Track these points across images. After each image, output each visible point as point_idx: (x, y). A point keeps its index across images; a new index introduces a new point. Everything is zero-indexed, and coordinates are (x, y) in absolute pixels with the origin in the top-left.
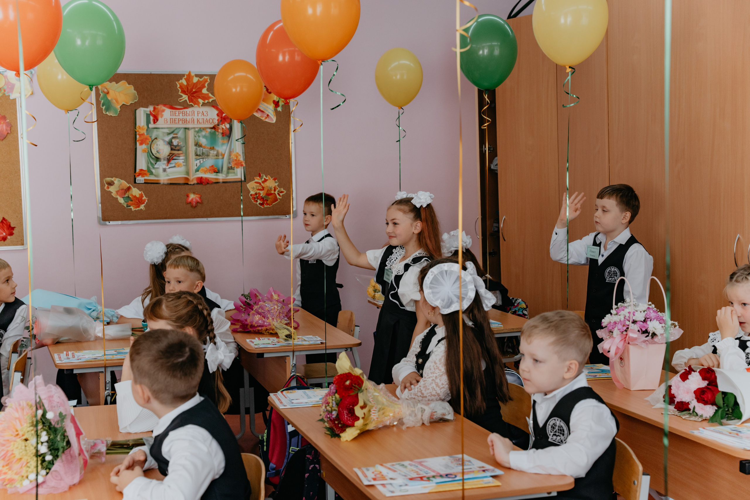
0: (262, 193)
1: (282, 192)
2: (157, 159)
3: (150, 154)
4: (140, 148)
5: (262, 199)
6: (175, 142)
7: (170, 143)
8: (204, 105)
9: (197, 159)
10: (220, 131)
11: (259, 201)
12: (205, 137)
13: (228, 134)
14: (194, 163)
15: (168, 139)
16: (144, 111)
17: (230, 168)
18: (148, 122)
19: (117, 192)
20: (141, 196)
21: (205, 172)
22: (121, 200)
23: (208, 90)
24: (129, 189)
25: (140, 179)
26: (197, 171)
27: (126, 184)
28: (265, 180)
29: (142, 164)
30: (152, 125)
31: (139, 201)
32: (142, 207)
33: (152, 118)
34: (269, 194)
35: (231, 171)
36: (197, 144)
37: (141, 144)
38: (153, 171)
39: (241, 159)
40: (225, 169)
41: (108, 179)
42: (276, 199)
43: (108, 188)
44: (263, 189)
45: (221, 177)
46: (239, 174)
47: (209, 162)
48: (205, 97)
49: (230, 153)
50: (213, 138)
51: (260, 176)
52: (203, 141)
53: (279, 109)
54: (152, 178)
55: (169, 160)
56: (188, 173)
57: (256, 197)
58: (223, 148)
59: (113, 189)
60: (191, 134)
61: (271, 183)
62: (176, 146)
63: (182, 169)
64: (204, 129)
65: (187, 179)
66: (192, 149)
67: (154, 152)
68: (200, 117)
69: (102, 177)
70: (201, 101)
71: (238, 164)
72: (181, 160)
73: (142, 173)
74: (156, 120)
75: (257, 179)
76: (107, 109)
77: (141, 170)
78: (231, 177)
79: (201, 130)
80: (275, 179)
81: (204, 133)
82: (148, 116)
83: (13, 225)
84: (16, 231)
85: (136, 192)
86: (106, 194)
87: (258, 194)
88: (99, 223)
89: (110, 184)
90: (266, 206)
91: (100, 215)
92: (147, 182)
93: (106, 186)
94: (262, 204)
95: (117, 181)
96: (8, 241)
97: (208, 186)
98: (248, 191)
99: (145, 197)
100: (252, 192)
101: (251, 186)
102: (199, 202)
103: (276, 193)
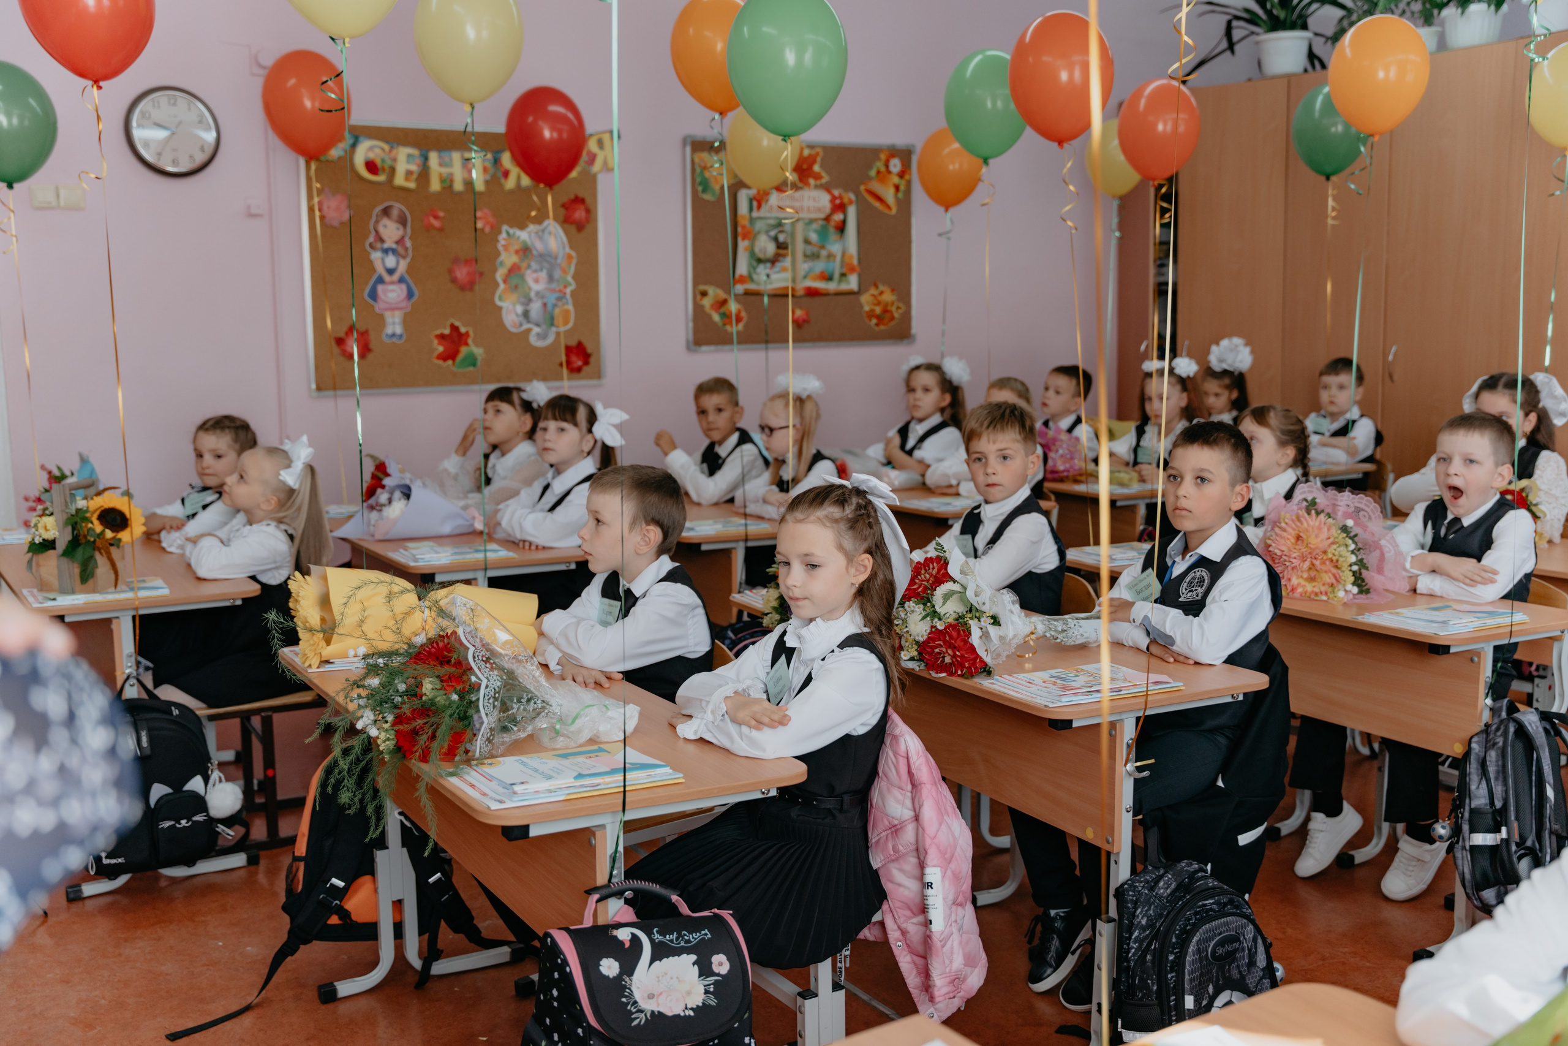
0: (878, 310)
1: (898, 308)
2: (760, 261)
3: (752, 254)
4: (742, 244)
5: (878, 317)
6: (781, 238)
7: (776, 239)
8: (816, 187)
9: (805, 262)
10: (833, 223)
11: (874, 321)
12: (816, 231)
13: (841, 228)
14: (804, 267)
15: (773, 233)
16: (747, 195)
17: (843, 275)
18: (751, 209)
19: (711, 305)
20: (740, 312)
21: (815, 279)
22: (716, 317)
23: (822, 166)
24: (724, 302)
25: (740, 288)
26: (805, 277)
27: (722, 295)
28: (881, 293)
29: (742, 268)
30: (755, 214)
31: (737, 319)
32: (740, 327)
33: (755, 204)
34: (885, 311)
35: (844, 278)
36: (807, 242)
37: (743, 239)
38: (755, 277)
39: (855, 262)
40: (836, 276)
41: (702, 287)
42: (893, 318)
43: (701, 299)
44: (879, 303)
45: (832, 286)
46: (852, 282)
47: (819, 266)
48: (817, 177)
49: (844, 254)
50: (823, 233)
51: (876, 286)
52: (814, 237)
53: (900, 195)
54: (751, 286)
55: (773, 261)
56: (794, 280)
57: (871, 315)
58: (835, 248)
59: (707, 302)
60: (800, 226)
61: (888, 297)
62: (782, 243)
63: (788, 275)
64: (816, 220)
65: (793, 288)
66: (800, 247)
67: (757, 250)
68: (811, 204)
69: (696, 283)
70: (812, 181)
71: (852, 270)
72: (787, 262)
73: (742, 280)
74: (759, 207)
75: (873, 291)
76: (704, 191)
77: (741, 276)
78: (844, 287)
79: (812, 221)
80: (893, 290)
81: (815, 226)
82: (751, 201)
83: (589, 350)
84: (592, 360)
85: (733, 307)
86: (698, 309)
87: (872, 310)
88: (688, 348)
89: (704, 294)
90: (882, 327)
91: (691, 337)
92: (747, 293)
93: (699, 297)
94: (877, 325)
95: (712, 291)
96: (583, 373)
97: (817, 299)
98: (861, 307)
99: (743, 314)
100: (867, 308)
101: (866, 300)
102: (806, 321)
103: (894, 309)
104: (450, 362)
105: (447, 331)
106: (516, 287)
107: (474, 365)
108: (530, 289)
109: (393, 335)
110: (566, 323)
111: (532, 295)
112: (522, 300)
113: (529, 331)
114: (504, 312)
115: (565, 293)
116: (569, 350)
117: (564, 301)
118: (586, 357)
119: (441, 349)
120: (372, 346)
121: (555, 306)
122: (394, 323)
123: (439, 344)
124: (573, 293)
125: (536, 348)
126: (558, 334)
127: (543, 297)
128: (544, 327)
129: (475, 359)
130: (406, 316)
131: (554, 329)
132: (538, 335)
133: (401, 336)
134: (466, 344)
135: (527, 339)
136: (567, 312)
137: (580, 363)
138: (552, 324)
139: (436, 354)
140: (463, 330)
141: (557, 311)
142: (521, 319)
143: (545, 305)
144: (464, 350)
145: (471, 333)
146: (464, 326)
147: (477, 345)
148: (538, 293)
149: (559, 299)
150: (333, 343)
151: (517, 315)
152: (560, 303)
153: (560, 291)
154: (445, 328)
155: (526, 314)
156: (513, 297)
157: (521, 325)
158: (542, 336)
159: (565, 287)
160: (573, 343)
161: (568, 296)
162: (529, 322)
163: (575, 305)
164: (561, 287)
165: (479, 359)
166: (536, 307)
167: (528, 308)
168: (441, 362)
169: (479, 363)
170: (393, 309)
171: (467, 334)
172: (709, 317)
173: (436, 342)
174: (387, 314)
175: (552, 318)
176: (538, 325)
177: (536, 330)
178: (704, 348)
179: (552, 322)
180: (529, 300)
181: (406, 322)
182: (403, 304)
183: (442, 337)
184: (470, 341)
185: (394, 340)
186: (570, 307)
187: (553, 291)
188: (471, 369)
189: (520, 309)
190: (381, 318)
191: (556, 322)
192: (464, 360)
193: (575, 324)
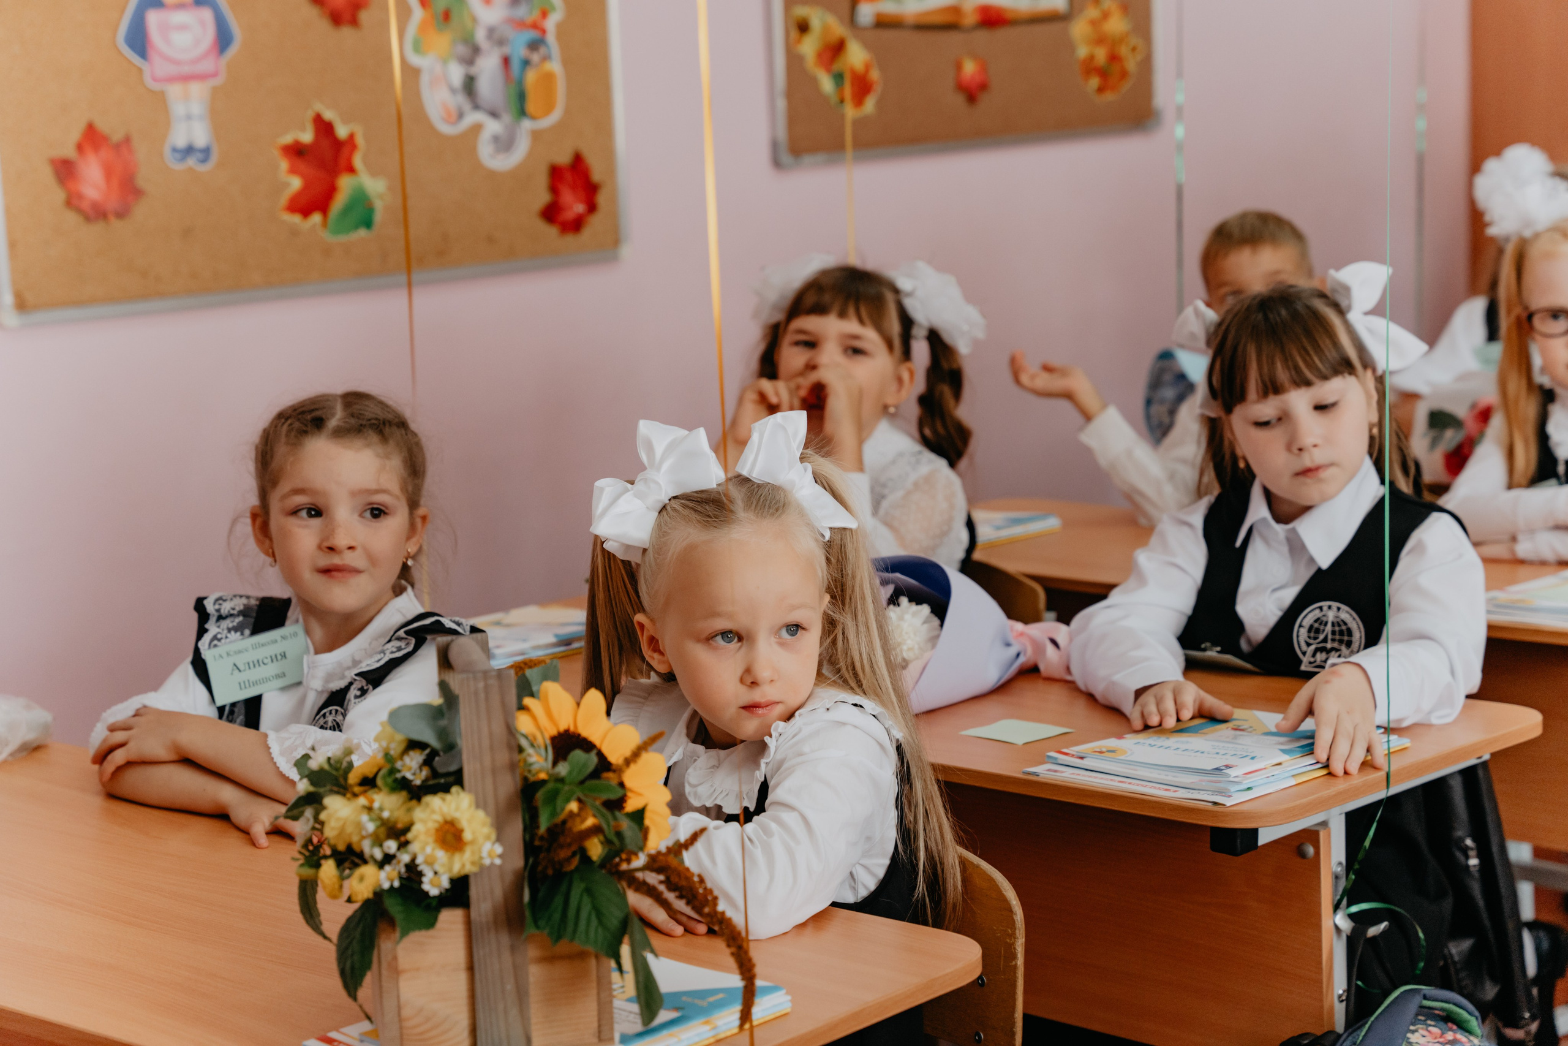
0: (1101, 55)
1: (1134, 49)
5: (1103, 73)
11: (1095, 82)
19: (820, 55)
20: (868, 67)
22: (829, 84)
24: (840, 45)
25: (866, 12)
27: (839, 29)
28: (1106, 16)
31: (862, 87)
32: (870, 105)
34: (1114, 58)
41: (801, 11)
42: (1124, 74)
43: (799, 41)
44: (1101, 40)
45: (1024, 4)
57: (1089, 68)
59: (811, 47)
61: (1116, 25)
65: (956, 10)
75: (1092, 10)
78: (1044, 4)
80: (1123, 9)
83: (596, 176)
84: (601, 199)
85: (856, 56)
86: (794, 60)
87: (1092, 58)
88: (777, 163)
89: (803, 27)
90: (1109, 97)
91: (782, 134)
92: (883, 23)
93: (794, 33)
94: (1101, 90)
95: (817, 18)
96: (587, 232)
97: (1001, 34)
98: (1071, 47)
99: (875, 75)
100: (1082, 52)
101: (1079, 29)
102: (983, 86)
103: (1124, 51)
104: (316, 218)
105: (307, 137)
106: (447, 16)
107: (368, 223)
108: (474, 20)
109: (189, 150)
110: (549, 108)
111: (480, 36)
112: (462, 50)
113: (477, 128)
114: (425, 79)
115: (544, 31)
116: (556, 173)
117: (543, 50)
118: (590, 191)
119: (296, 183)
120: (141, 182)
121: (526, 63)
122: (189, 117)
123: (293, 171)
124: (560, 27)
125: (492, 175)
126: (536, 135)
127: (501, 42)
128: (507, 118)
129: (369, 209)
130: (215, 91)
131: (527, 124)
132: (496, 139)
133: (206, 152)
134: (351, 170)
135: (473, 150)
136: (549, 77)
137: (580, 208)
138: (522, 112)
139: (284, 199)
140: (342, 132)
141: (531, 77)
142: (461, 99)
143: (506, 61)
144: (345, 184)
145: (360, 140)
146: (345, 122)
147: (374, 173)
148: (491, 31)
149: (534, 46)
150: (47, 175)
151: (453, 91)
152: (535, 57)
153: (535, 26)
154: (303, 129)
155: (469, 86)
156: (443, 41)
157: (461, 115)
158: (504, 144)
159: (544, 14)
160: (563, 158)
161: (551, 38)
162: (476, 107)
163: (566, 63)
164: (536, 14)
165: (379, 205)
166: (488, 66)
167: (473, 70)
168: (296, 219)
169: (378, 217)
170: (186, 78)
171: (351, 137)
172: (814, 82)
173: (284, 165)
174: (174, 91)
175: (522, 97)
176: (494, 114)
177: (493, 127)
178: (807, 159)
179: (520, 105)
180: (476, 50)
181: (216, 116)
182: (208, 66)
183: (296, 151)
184: (358, 161)
185: (191, 162)
186: (555, 66)
187: (520, 25)
188: (362, 233)
189: (456, 73)
190: (160, 100)
191: (531, 106)
192: (347, 210)
193: (567, 111)
